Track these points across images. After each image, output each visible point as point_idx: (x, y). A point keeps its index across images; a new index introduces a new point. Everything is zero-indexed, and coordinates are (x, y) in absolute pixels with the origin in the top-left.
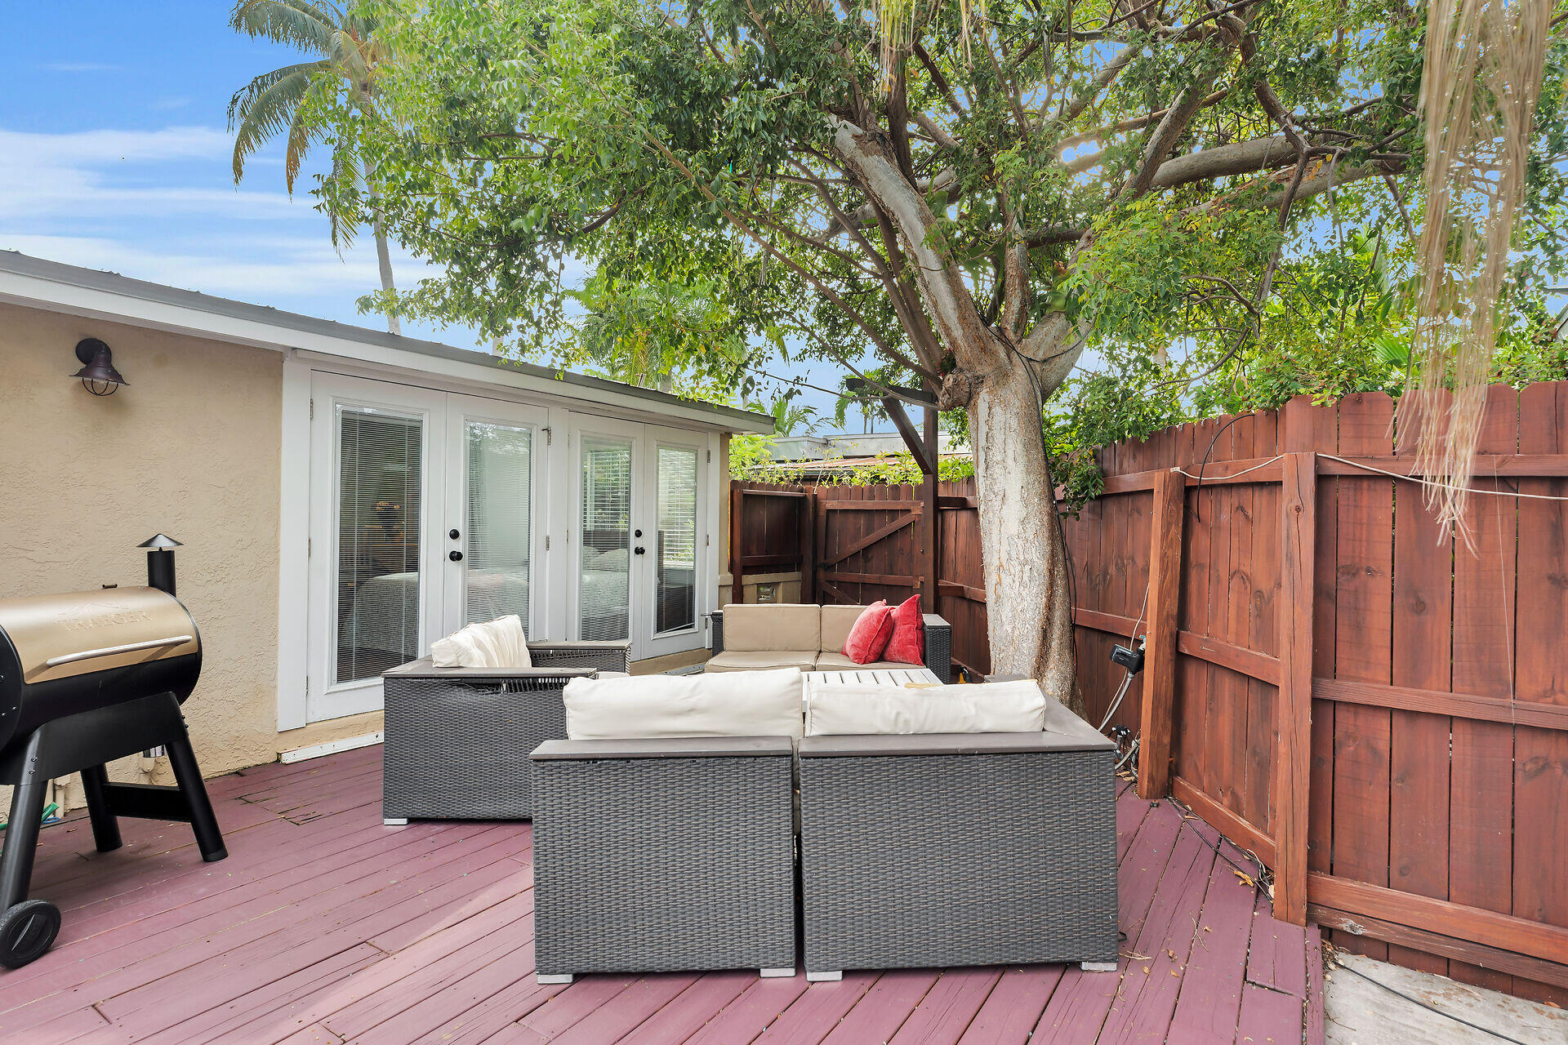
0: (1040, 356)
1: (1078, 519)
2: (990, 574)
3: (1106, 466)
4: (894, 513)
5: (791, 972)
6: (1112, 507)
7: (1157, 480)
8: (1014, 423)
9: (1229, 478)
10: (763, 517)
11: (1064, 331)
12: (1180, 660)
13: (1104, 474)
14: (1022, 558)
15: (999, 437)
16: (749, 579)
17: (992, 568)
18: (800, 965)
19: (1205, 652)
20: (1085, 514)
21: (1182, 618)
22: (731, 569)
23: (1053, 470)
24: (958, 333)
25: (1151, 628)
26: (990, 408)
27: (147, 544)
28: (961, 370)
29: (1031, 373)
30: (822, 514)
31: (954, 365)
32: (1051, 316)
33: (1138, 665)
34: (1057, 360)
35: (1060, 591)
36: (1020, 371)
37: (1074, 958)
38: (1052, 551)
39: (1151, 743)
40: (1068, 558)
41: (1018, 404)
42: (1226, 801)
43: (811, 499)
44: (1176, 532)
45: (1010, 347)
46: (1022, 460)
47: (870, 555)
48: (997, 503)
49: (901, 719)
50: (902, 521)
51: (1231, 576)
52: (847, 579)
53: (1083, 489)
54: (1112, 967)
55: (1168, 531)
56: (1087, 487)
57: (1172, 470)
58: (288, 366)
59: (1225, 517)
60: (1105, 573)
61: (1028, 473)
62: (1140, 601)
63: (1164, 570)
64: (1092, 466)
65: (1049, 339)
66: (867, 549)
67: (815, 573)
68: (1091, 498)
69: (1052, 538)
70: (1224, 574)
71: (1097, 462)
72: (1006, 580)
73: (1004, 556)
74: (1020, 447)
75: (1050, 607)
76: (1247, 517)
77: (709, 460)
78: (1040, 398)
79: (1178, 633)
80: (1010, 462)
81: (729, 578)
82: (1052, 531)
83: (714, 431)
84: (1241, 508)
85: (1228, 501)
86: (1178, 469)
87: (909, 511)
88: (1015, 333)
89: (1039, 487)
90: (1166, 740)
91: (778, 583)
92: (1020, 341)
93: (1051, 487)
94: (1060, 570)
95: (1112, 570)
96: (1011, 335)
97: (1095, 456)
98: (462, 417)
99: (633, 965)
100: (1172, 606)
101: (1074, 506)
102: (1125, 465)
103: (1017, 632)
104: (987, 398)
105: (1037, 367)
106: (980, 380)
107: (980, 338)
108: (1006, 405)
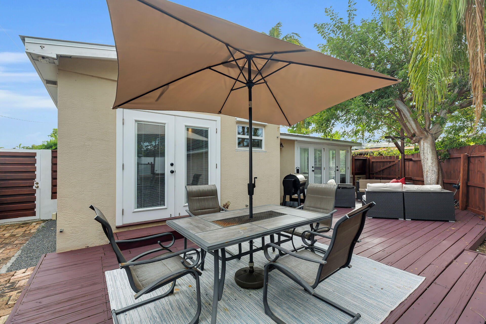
0: (434, 133)
1: (443, 162)
2: (424, 173)
3: (450, 152)
4: (390, 162)
5: (403, 219)
6: (451, 160)
7: (462, 156)
8: (429, 146)
9: (477, 155)
10: (358, 163)
11: (439, 127)
12: (468, 187)
13: (450, 154)
14: (432, 170)
15: (426, 149)
16: (356, 176)
17: (425, 171)
18: (405, 219)
19: (473, 185)
20: (445, 161)
21: (468, 179)
22: (352, 174)
23: (438, 154)
24: (416, 130)
25: (461, 181)
26: (424, 143)
27: (296, 168)
28: (417, 137)
29: (432, 137)
30: (371, 162)
31: (415, 136)
32: (436, 124)
33: (459, 188)
34: (438, 133)
35: (440, 175)
36: (430, 136)
37: (448, 220)
38: (439, 168)
39: (462, 201)
40: (442, 170)
41: (430, 142)
42: (478, 209)
43: (368, 159)
44: (466, 165)
45: (427, 132)
46: (431, 153)
47: (384, 171)
48: (426, 160)
49: (418, 189)
50: (392, 164)
51: (478, 172)
52: (378, 177)
53: (445, 157)
54: (454, 222)
55: (464, 164)
56: (446, 157)
57: (465, 154)
58: (296, 142)
59: (476, 162)
60: (450, 172)
61: (433, 154)
62: (459, 177)
63: (464, 170)
64: (447, 153)
65: (436, 129)
66: (383, 170)
67: (369, 175)
68: (447, 159)
69: (438, 166)
70: (476, 171)
71: (448, 152)
72: (429, 174)
73: (428, 170)
74: (431, 150)
75: (438, 178)
76: (481, 162)
77: (348, 152)
78: (434, 140)
79: (467, 182)
80: (429, 153)
81: (352, 176)
82: (438, 165)
83: (349, 146)
84: (479, 160)
85: (477, 160)
86: (466, 154)
87: (395, 161)
88: (428, 129)
89: (435, 157)
90: (465, 200)
91: (361, 177)
92: (429, 130)
93: (438, 156)
94: (440, 172)
95: (452, 172)
96: (427, 129)
97: (447, 151)
98: (313, 148)
99: (381, 217)
100: (466, 177)
101: (443, 160)
102: (455, 152)
103: (431, 182)
104: (423, 141)
105: (434, 135)
106: (421, 138)
107: (421, 131)
108: (427, 143)
